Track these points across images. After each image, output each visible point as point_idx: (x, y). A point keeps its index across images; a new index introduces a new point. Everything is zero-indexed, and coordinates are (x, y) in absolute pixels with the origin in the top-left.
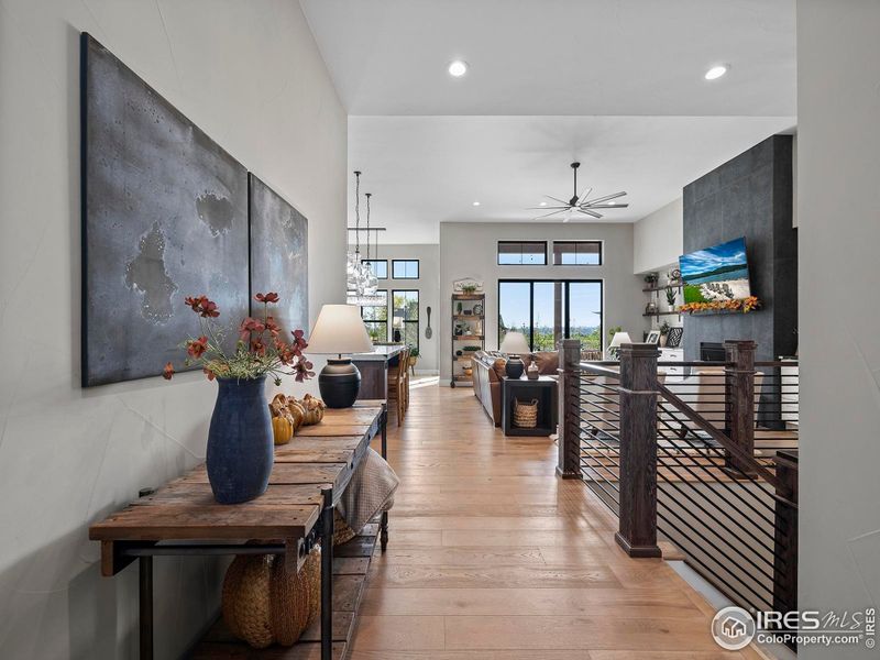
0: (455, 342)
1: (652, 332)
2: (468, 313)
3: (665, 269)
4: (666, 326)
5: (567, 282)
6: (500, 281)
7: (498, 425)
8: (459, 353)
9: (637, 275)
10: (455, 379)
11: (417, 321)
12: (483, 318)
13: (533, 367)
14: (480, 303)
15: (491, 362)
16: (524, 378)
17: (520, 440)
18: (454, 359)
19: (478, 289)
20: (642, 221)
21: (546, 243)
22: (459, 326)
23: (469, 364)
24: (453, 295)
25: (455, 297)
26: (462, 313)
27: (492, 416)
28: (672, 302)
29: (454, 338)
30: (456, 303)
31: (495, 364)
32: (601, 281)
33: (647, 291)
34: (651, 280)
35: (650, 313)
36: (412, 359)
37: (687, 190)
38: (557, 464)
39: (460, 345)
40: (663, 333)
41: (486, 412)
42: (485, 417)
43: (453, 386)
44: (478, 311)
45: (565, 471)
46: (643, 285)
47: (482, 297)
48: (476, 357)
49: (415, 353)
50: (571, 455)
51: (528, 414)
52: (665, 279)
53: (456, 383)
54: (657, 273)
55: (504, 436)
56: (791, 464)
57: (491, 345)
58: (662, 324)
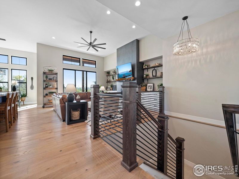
0: (44, 90)
1: (109, 87)
2: (50, 79)
3: (111, 70)
4: (112, 85)
5: (87, 72)
6: (64, 69)
7: (64, 121)
8: (47, 95)
9: (105, 72)
10: (45, 104)
11: (26, 83)
12: (57, 81)
13: (78, 97)
14: (55, 76)
15: (61, 97)
16: (75, 102)
17: (74, 125)
18: (44, 97)
19: (54, 71)
20: (106, 57)
21: (80, 59)
22: (46, 84)
23: (50, 98)
24: (44, 72)
25: (44, 73)
26: (48, 79)
27: (61, 117)
28: (113, 79)
29: (44, 89)
30: (45, 75)
31: (62, 97)
32: (96, 72)
33: (107, 76)
34: (108, 73)
35: (108, 82)
36: (23, 98)
37: (118, 49)
38: (90, 133)
39: (47, 91)
40: (111, 87)
41: (59, 116)
42: (58, 118)
43: (43, 107)
44: (55, 79)
45: (94, 136)
46: (106, 74)
47: (56, 74)
48: (54, 95)
49: (25, 96)
50: (96, 129)
51: (76, 115)
52: (112, 73)
53: (45, 106)
54: (109, 71)
55: (66, 125)
56: (163, 119)
57: (60, 91)
58: (111, 85)
